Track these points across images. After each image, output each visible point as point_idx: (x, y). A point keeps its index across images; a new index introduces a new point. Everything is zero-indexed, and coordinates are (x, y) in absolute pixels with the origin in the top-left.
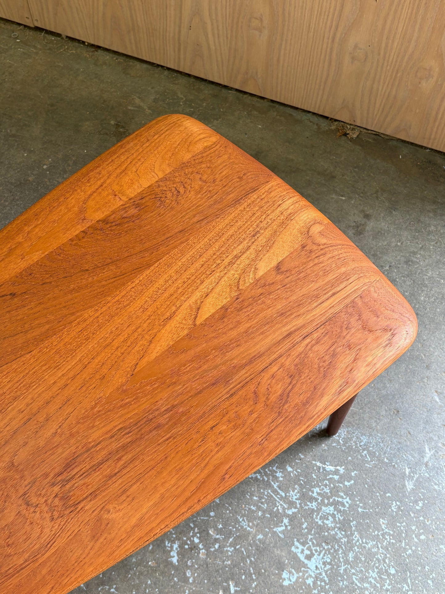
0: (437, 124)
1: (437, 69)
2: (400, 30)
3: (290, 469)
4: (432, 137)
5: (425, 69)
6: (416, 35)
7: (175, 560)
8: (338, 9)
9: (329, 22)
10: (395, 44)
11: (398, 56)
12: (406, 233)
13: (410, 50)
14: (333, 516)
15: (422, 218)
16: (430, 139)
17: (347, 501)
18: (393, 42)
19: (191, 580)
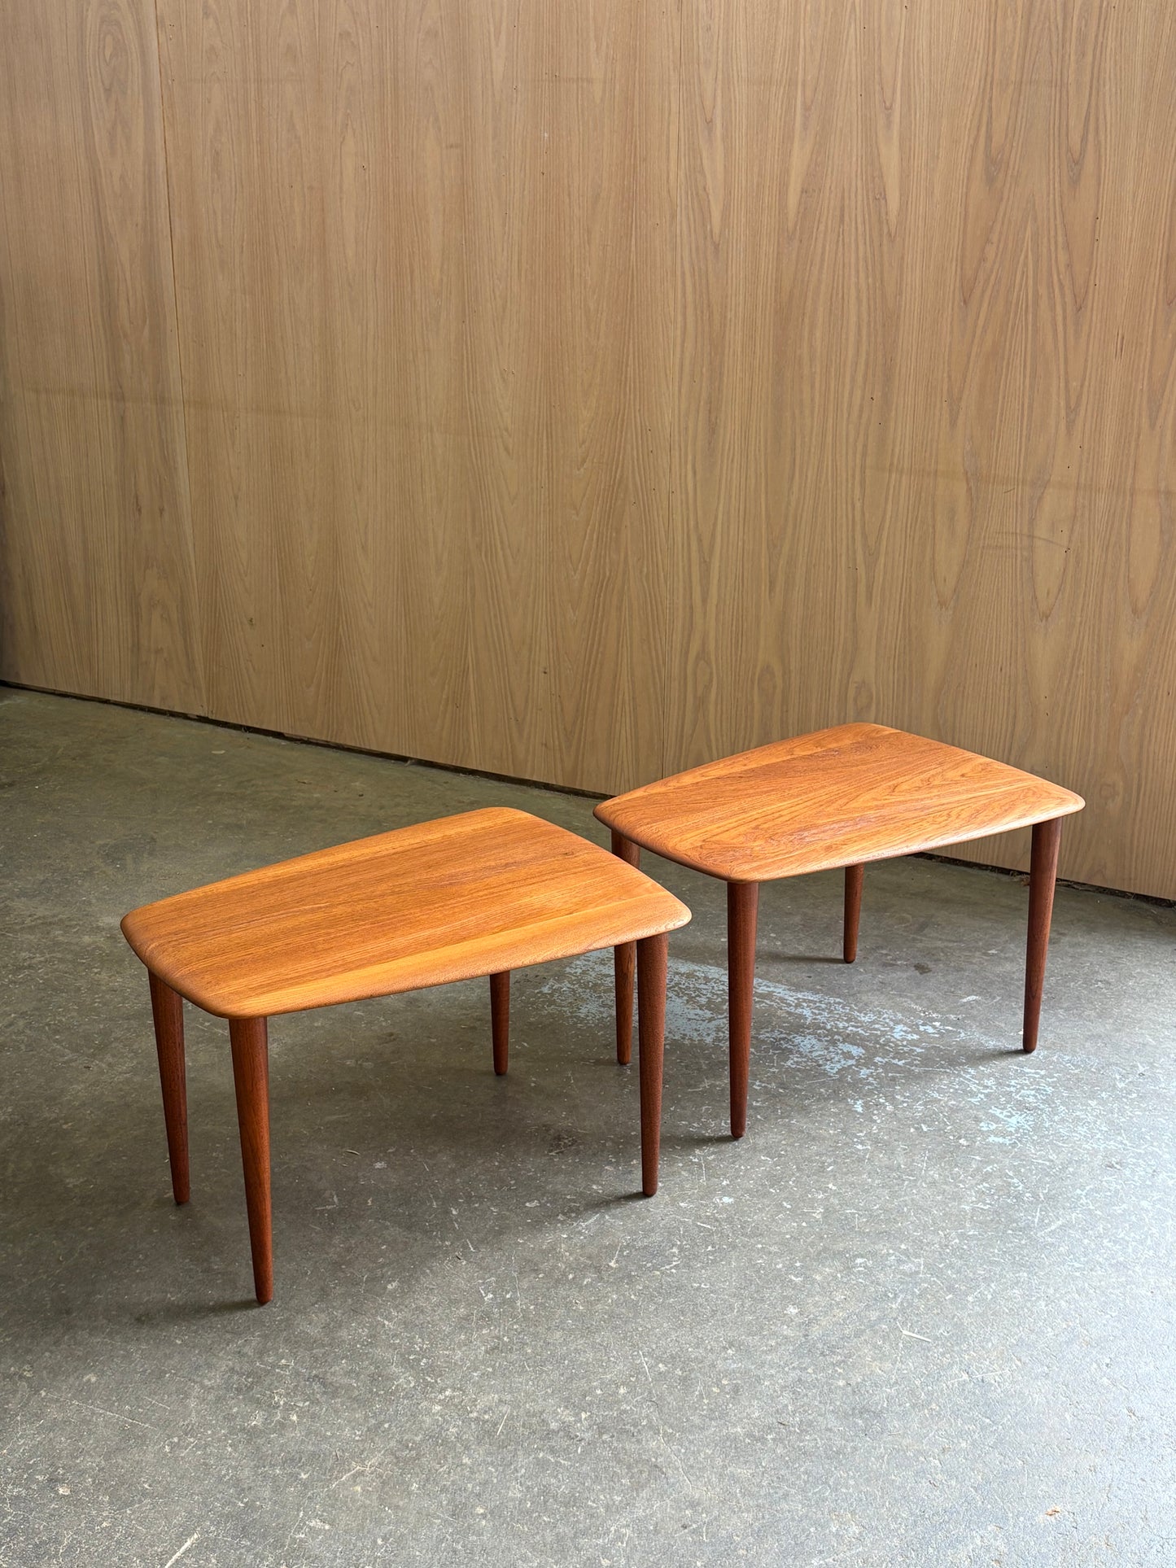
0: (1134, 855)
1: (1121, 783)
2: (1075, 742)
3: (982, 1069)
4: (1133, 876)
5: (1109, 785)
6: (1092, 746)
7: (860, 1109)
8: (1010, 729)
9: (1001, 745)
10: (1073, 759)
11: (1078, 775)
12: (1108, 946)
13: (1089, 765)
14: (1034, 1095)
15: (1127, 938)
16: (1130, 879)
17: (1050, 1090)
18: (1070, 758)
19: (879, 1121)
